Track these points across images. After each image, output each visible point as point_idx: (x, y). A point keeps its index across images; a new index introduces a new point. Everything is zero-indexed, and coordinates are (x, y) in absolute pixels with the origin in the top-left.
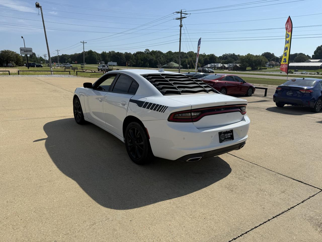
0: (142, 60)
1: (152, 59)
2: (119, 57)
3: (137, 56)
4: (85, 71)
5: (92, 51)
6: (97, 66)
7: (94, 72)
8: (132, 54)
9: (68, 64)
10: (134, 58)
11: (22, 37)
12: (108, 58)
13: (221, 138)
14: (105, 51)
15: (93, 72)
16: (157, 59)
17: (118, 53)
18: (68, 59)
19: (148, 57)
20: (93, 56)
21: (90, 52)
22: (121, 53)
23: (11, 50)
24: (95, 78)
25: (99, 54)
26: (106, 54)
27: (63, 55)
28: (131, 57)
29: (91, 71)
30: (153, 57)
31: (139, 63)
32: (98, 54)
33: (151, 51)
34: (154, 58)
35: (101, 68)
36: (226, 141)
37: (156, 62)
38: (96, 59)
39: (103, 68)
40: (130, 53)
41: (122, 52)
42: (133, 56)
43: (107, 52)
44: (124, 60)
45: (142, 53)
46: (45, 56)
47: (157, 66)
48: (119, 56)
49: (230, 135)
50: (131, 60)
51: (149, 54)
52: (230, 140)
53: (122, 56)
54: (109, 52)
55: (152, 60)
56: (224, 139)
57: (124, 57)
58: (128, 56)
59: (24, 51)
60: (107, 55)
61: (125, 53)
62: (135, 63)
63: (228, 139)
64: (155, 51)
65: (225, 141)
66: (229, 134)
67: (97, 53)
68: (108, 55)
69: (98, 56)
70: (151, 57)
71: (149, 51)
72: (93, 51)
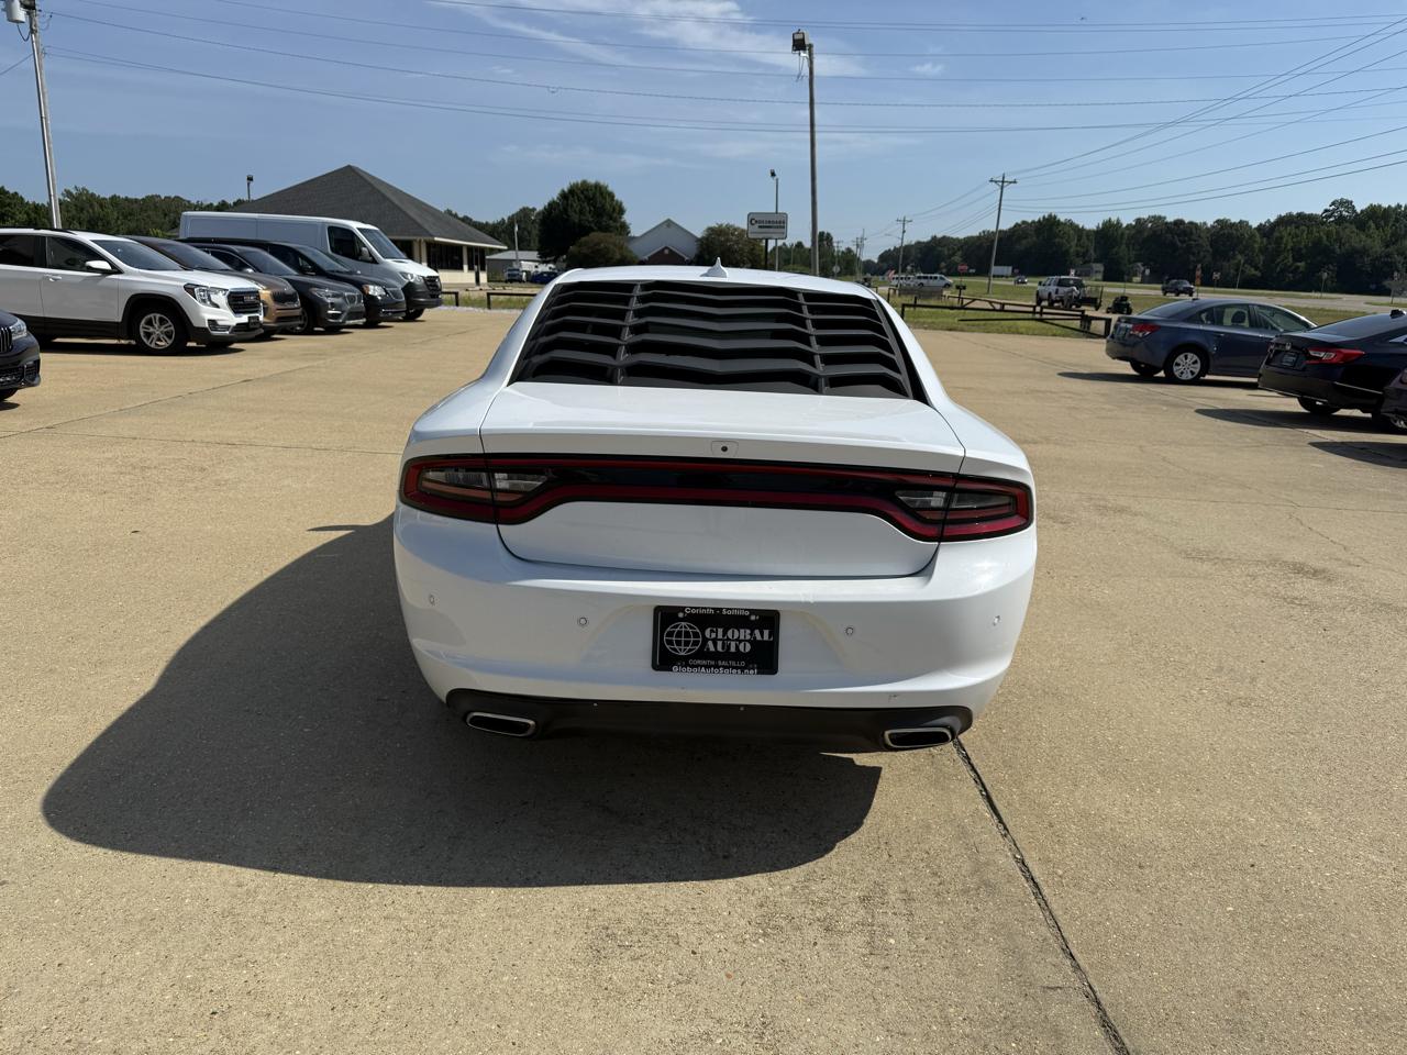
0: (1298, 256)
1: (1364, 247)
2: (1179, 244)
3: (1276, 234)
4: (971, 306)
5: (1055, 217)
6: (1036, 285)
7: (998, 307)
8: (1254, 224)
9: (936, 278)
10: (1256, 246)
11: (773, 174)
12: (1124, 247)
13: (670, 642)
14: (1114, 219)
15: (994, 310)
16: (1392, 249)
17: (1179, 223)
18: (954, 254)
19: (1339, 239)
20: (1057, 240)
21: (1049, 225)
22: (1191, 223)
23: (737, 225)
24: (973, 331)
25: (1090, 231)
26: (1120, 232)
27: (934, 238)
28: (1244, 243)
29: (991, 302)
30: (1369, 241)
31: (1282, 271)
32: (1080, 231)
33: (1364, 207)
34: (1374, 243)
35: (1050, 294)
36: (707, 667)
37: (1386, 263)
38: (1067, 251)
39: (1057, 292)
40: (1241, 222)
41: (1198, 220)
42: (1252, 236)
43: (1127, 220)
44: (1205, 257)
45: (1311, 218)
46: (858, 245)
47: (1387, 283)
48: (1179, 235)
49: (753, 642)
50: (1239, 257)
51: (1351, 223)
52: (743, 669)
53: (1194, 237)
54: (1138, 220)
55: (1361, 256)
56: (695, 656)
57: (1205, 243)
58: (1228, 236)
59: (760, 227)
60: (1122, 234)
61: (1218, 221)
62: (1256, 268)
63: (727, 660)
64: (1385, 205)
65: (692, 666)
66: (744, 634)
67: (1077, 226)
68: (1126, 236)
69: (1079, 240)
70: (1357, 240)
71: (1354, 211)
72: (1062, 218)
